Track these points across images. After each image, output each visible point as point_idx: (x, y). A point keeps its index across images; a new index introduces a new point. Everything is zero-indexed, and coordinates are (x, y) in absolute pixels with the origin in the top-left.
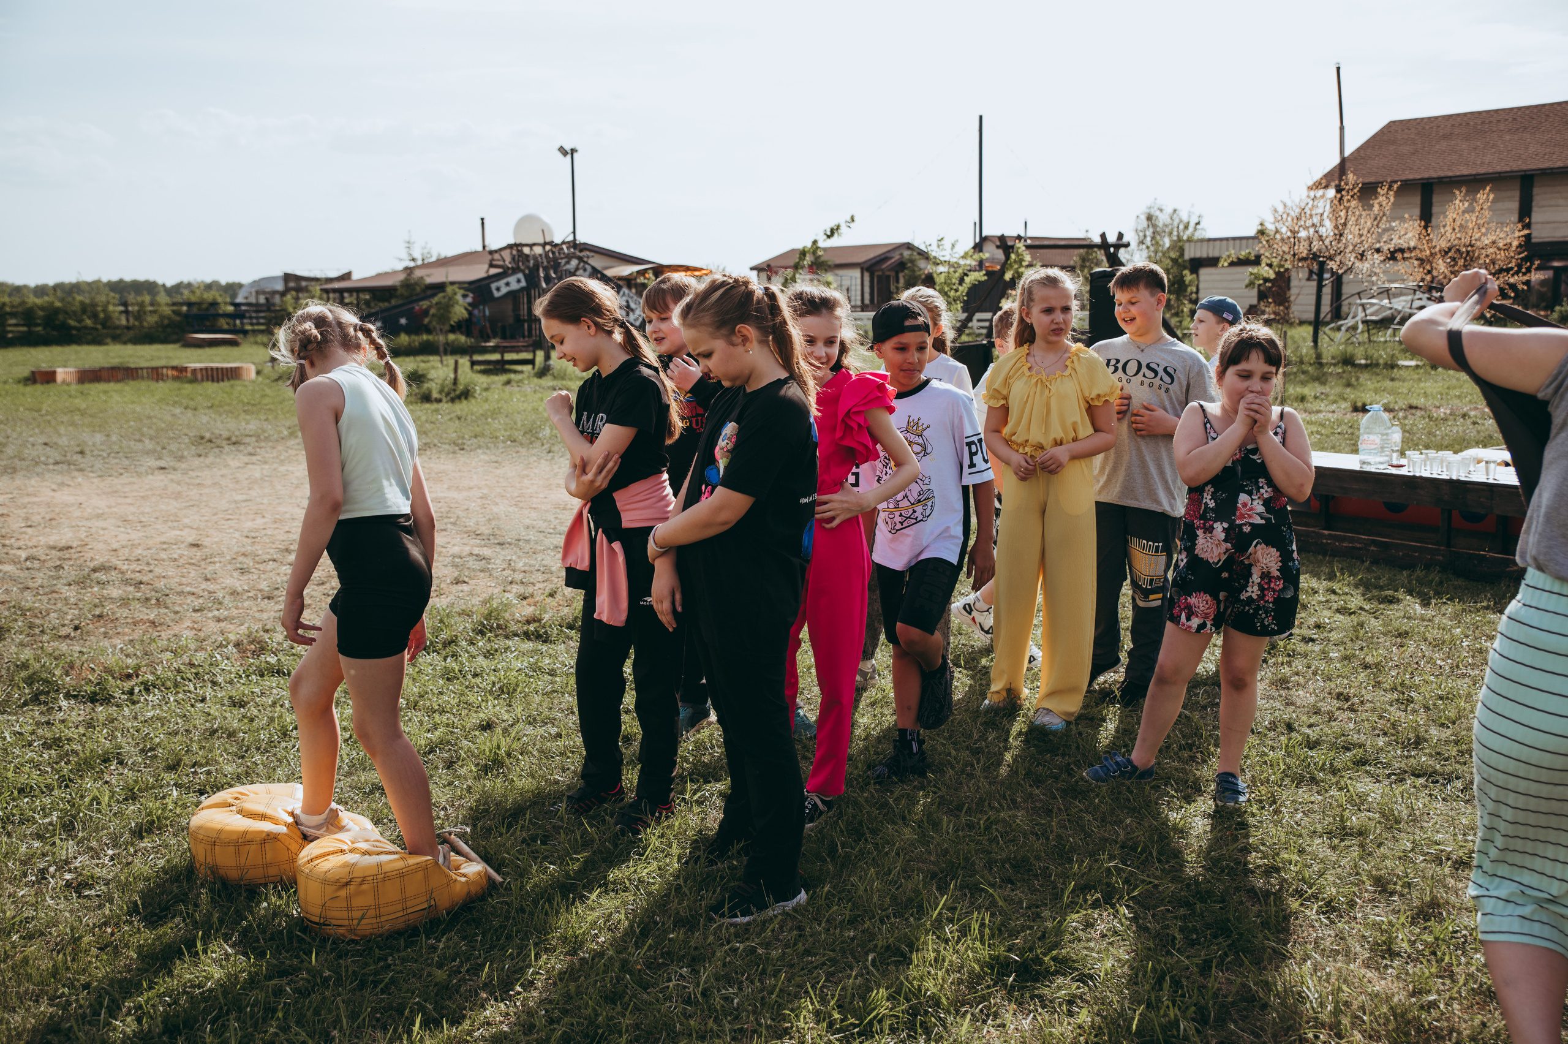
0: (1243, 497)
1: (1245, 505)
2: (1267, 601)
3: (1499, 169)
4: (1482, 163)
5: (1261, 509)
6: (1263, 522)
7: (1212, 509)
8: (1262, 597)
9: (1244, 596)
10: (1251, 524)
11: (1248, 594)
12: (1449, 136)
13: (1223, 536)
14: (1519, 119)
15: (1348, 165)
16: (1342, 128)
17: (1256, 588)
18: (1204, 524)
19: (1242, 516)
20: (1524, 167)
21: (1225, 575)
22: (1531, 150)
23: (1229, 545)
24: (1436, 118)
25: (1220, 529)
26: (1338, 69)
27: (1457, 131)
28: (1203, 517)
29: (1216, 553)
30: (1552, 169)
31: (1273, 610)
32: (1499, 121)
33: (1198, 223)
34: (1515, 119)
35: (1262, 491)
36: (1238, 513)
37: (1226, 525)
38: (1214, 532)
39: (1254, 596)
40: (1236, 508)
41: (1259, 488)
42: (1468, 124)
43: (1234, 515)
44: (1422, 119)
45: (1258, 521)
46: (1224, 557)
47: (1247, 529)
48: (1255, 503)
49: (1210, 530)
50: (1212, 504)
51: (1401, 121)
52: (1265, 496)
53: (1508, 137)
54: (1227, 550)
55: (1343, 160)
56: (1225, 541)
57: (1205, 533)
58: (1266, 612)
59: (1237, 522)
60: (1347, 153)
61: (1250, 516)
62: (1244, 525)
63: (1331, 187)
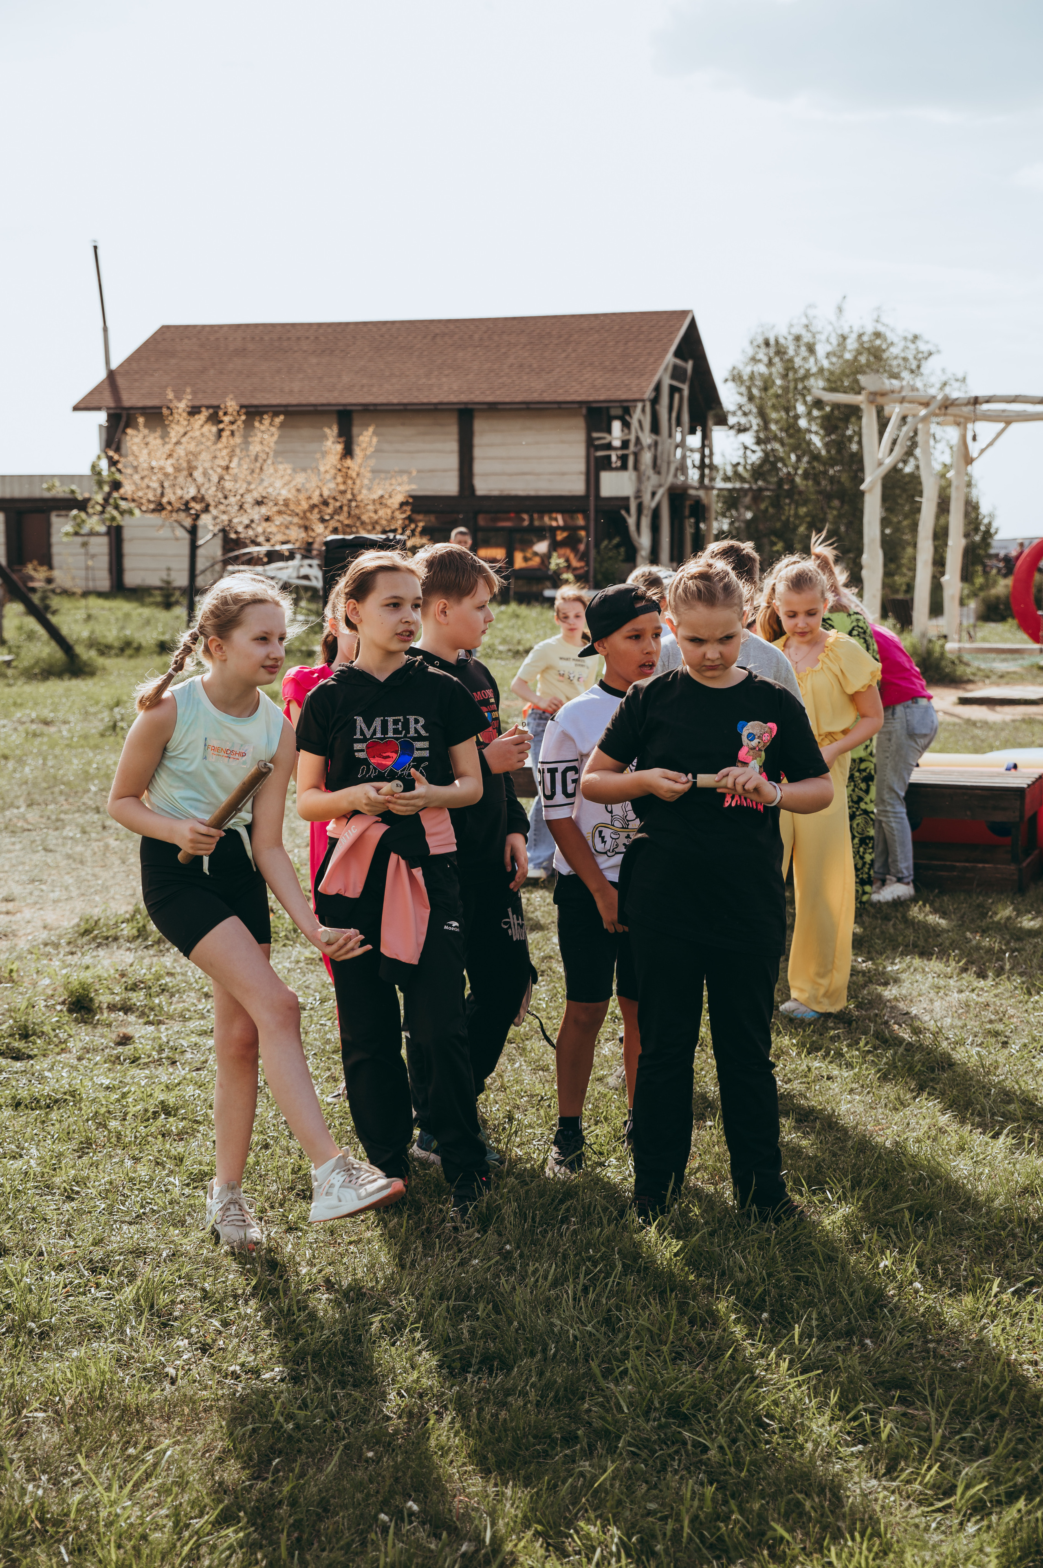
3: (313, 400)
4: (291, 392)
12: (241, 352)
14: (322, 338)
15: (121, 381)
16: (105, 329)
20: (342, 401)
22: (346, 379)
24: (221, 327)
26: (95, 248)
27: (250, 346)
30: (375, 405)
32: (299, 339)
34: (317, 338)
42: (262, 339)
44: (204, 327)
51: (177, 327)
53: (314, 360)
55: (111, 375)
60: (115, 366)
63: (98, 409)
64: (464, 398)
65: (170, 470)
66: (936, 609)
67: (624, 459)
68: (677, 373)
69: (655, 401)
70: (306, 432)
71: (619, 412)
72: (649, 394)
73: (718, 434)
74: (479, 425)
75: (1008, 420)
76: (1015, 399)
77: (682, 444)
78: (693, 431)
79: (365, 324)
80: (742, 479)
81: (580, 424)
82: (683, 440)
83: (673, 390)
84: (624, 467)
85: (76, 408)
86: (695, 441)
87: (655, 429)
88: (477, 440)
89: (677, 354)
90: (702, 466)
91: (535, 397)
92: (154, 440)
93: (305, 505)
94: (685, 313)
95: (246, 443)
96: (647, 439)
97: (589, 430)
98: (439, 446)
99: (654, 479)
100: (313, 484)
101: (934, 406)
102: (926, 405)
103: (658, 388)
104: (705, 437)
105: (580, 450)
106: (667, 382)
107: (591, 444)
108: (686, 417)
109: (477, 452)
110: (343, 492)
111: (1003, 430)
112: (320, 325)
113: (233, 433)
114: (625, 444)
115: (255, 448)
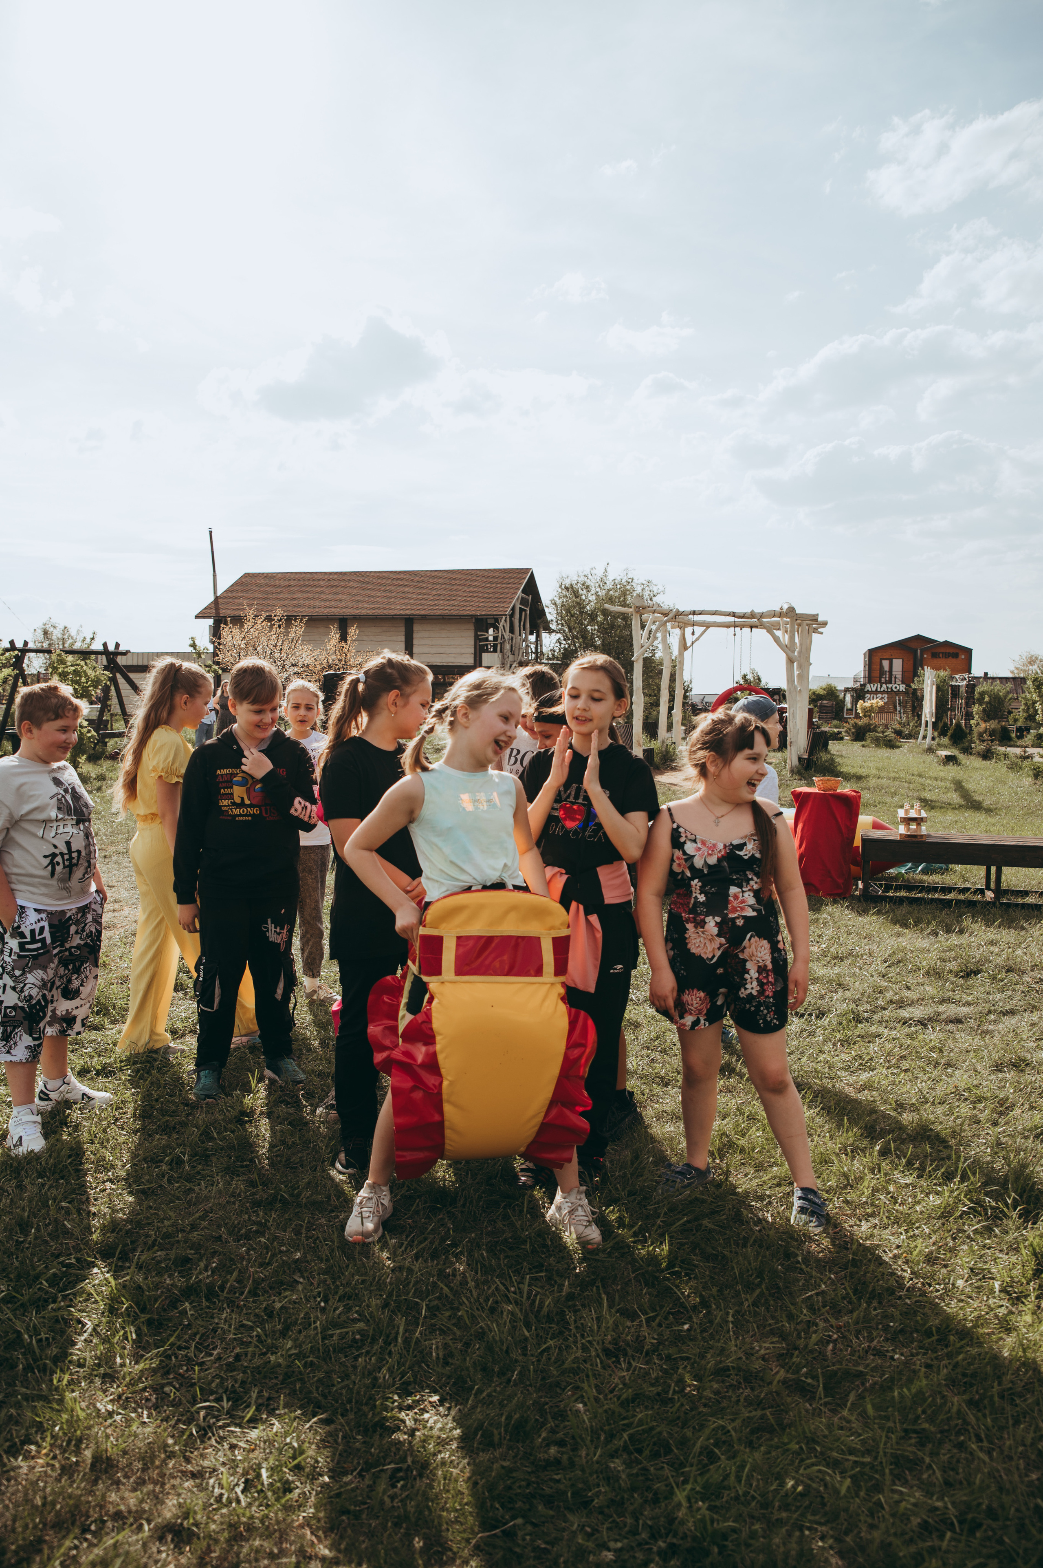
0: (733, 890)
1: (736, 897)
2: (768, 997)
3: (325, 613)
4: (314, 608)
5: (752, 901)
6: (755, 914)
7: (702, 903)
8: (761, 992)
9: (743, 993)
10: (745, 917)
11: (748, 991)
12: (288, 587)
13: (715, 930)
15: (220, 602)
16: (214, 574)
17: (755, 983)
18: (694, 918)
19: (734, 910)
20: (341, 613)
21: (720, 971)
22: (344, 602)
23: (723, 940)
24: (278, 573)
25: (712, 924)
26: (211, 532)
27: (293, 584)
28: (693, 911)
29: (710, 949)
30: (359, 616)
31: (774, 1005)
32: (319, 580)
33: (93, 639)
34: (329, 580)
35: (752, 883)
36: (730, 907)
37: (718, 919)
38: (707, 927)
39: (755, 993)
40: (727, 902)
41: (748, 881)
42: (299, 581)
43: (727, 908)
44: (268, 574)
45: (751, 913)
46: (718, 953)
47: (740, 922)
48: (746, 894)
49: (702, 924)
50: (702, 898)
51: (254, 574)
52: (756, 887)
53: (327, 592)
54: (721, 945)
55: (217, 599)
56: (719, 935)
57: (696, 927)
58: (767, 1008)
59: (731, 916)
60: (219, 594)
61: (742, 909)
62: (737, 918)
63: (209, 617)
64: (408, 612)
65: (243, 646)
66: (670, 727)
67: (495, 646)
68: (523, 602)
69: (512, 616)
70: (321, 630)
71: (492, 621)
72: (508, 612)
73: (545, 635)
74: (416, 627)
75: (707, 626)
76: (715, 613)
77: (526, 640)
78: (531, 634)
79: (355, 573)
80: (557, 659)
81: (472, 627)
82: (526, 637)
83: (521, 610)
84: (495, 651)
85: (197, 617)
86: (532, 638)
87: (512, 631)
88: (415, 635)
89: (523, 592)
90: (536, 653)
91: (447, 612)
92: (236, 630)
93: (319, 668)
94: (527, 570)
95: (287, 633)
96: (507, 635)
97: (476, 630)
98: (394, 638)
99: (511, 657)
100: (322, 657)
101: (671, 615)
102: (666, 615)
103: (513, 609)
104: (538, 637)
105: (472, 642)
106: (518, 606)
107: (477, 638)
108: (528, 626)
109: (415, 642)
110: (340, 660)
111: (704, 632)
112: (331, 573)
113: (279, 626)
114: (495, 638)
115: (292, 635)
